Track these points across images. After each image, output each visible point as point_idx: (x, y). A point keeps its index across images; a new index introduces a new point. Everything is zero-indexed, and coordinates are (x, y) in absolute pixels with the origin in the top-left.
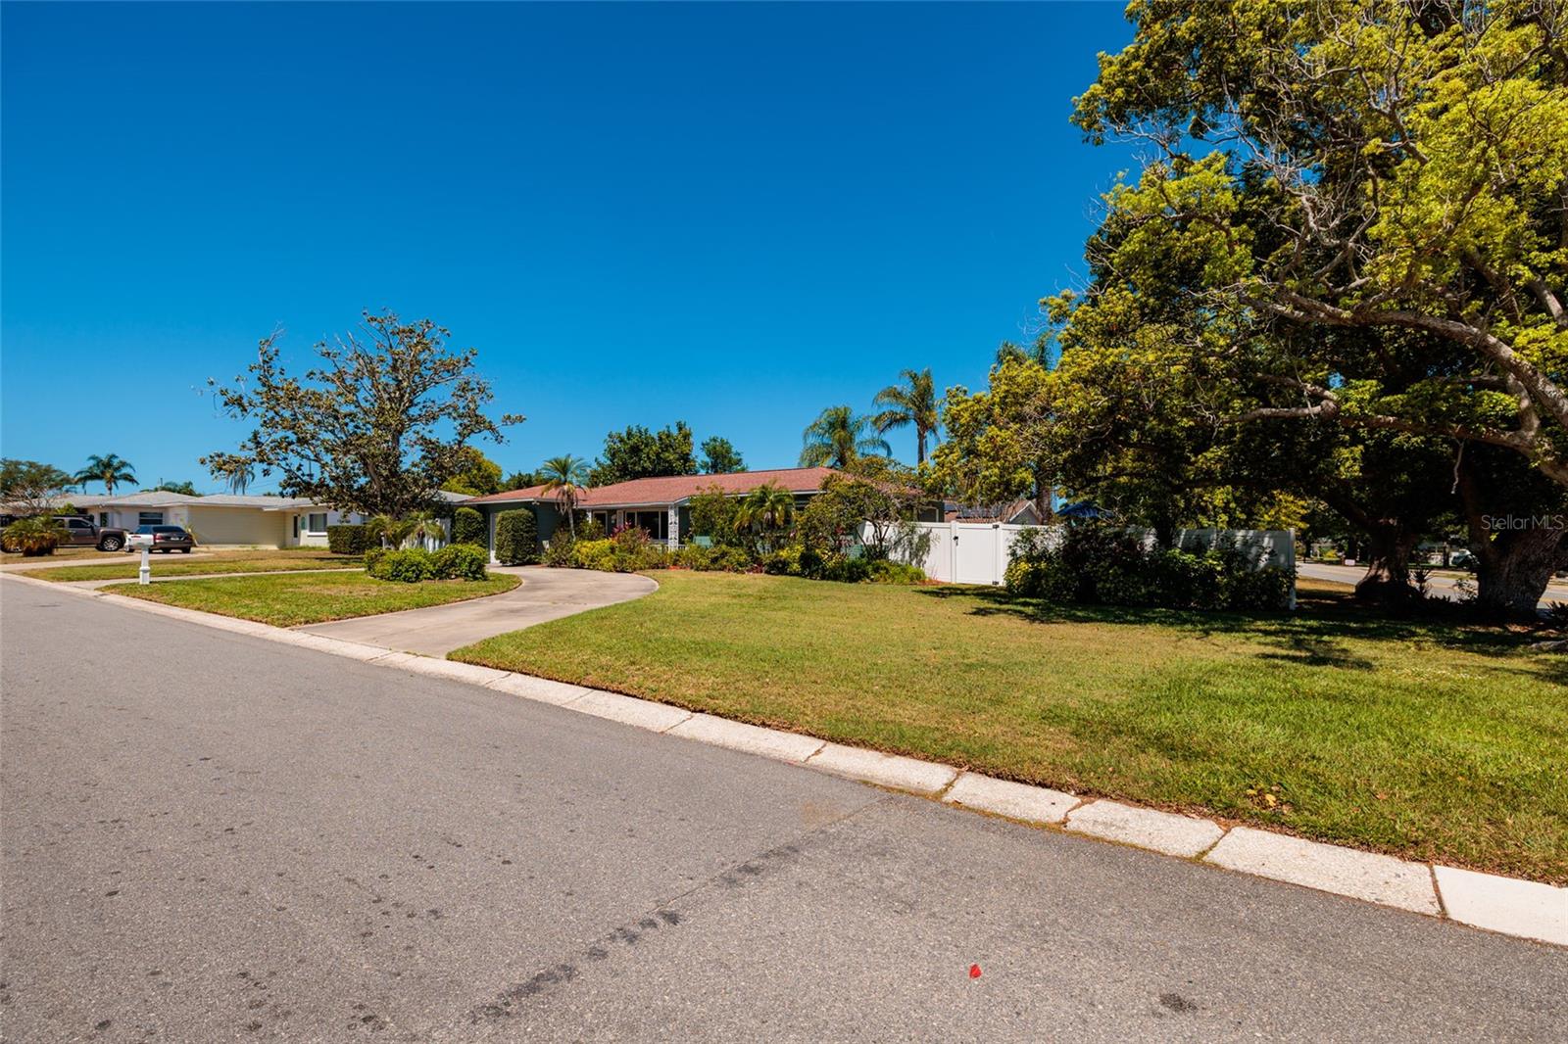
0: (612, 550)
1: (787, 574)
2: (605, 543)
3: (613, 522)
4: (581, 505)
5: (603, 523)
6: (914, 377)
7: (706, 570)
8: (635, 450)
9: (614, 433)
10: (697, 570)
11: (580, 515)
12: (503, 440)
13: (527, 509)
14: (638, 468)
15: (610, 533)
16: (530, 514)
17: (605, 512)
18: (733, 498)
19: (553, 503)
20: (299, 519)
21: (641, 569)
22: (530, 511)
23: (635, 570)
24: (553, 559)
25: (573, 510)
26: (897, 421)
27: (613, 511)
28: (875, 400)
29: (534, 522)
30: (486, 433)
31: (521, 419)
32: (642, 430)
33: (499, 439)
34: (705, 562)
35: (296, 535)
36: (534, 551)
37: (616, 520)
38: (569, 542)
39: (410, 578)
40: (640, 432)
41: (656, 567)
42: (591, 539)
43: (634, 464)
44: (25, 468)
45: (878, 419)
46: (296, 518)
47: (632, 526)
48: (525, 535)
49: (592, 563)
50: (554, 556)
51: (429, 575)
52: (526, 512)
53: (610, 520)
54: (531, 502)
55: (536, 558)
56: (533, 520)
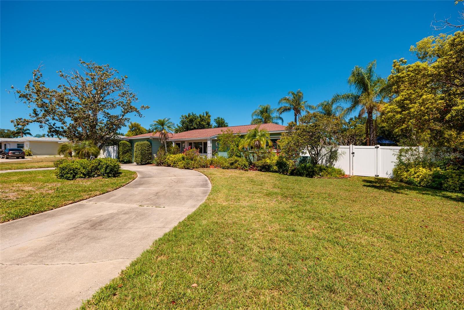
0: (183, 158)
1: (270, 171)
2: (180, 156)
3: (183, 146)
4: (170, 140)
5: (179, 147)
6: (293, 94)
7: (228, 169)
8: (191, 121)
9: (183, 115)
10: (223, 168)
11: (169, 144)
12: (142, 116)
13: (147, 141)
14: (192, 127)
15: (182, 151)
16: (149, 143)
17: (180, 142)
18: (237, 135)
19: (158, 139)
21: (197, 168)
22: (149, 142)
23: (194, 168)
24: (158, 162)
25: (166, 141)
26: (286, 110)
27: (183, 142)
28: (279, 103)
29: (150, 146)
30: (135, 113)
31: (148, 108)
32: (194, 114)
33: (140, 115)
34: (227, 164)
36: (151, 159)
37: (184, 146)
38: (165, 155)
39: (70, 177)
40: (193, 114)
41: (203, 167)
42: (174, 154)
43: (191, 126)
44: (6, 131)
45: (280, 109)
47: (191, 148)
48: (146, 152)
49: (174, 165)
50: (158, 161)
51: (82, 175)
52: (147, 142)
53: (182, 145)
54: (149, 138)
55: (151, 162)
56: (150, 145)
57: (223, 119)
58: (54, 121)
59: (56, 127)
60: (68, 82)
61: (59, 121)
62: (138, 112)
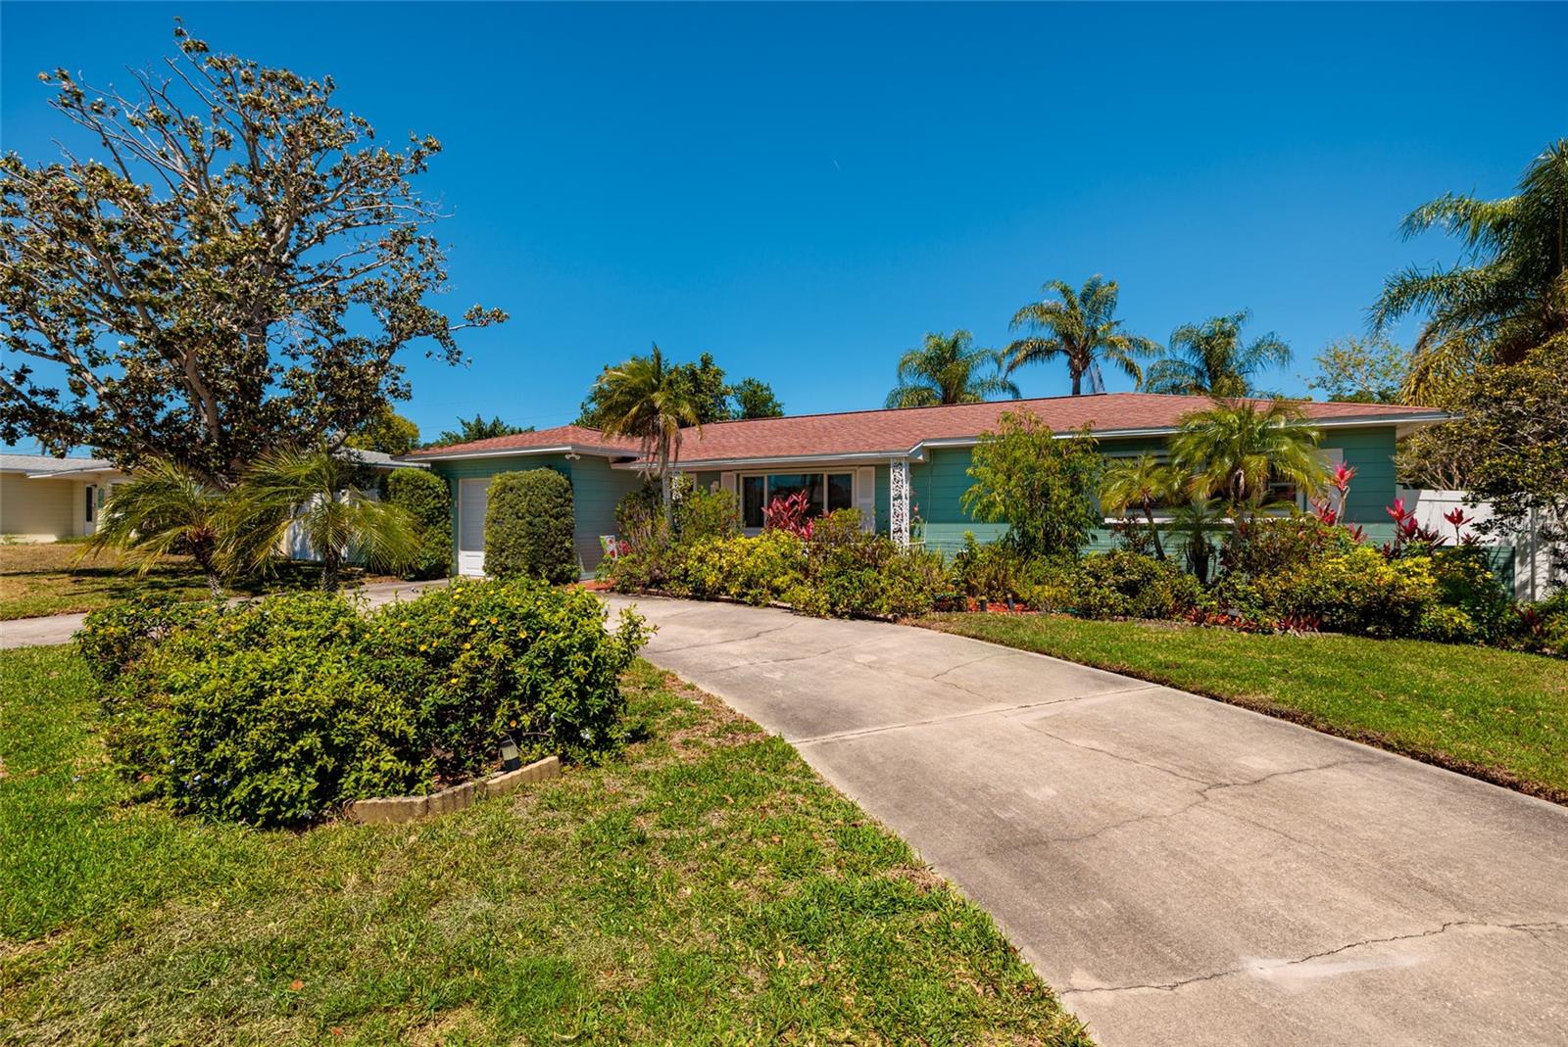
12: (461, 358)
13: (550, 467)
16: (561, 475)
20: (95, 492)
22: (561, 472)
23: (901, 613)
29: (568, 495)
30: (430, 342)
31: (498, 317)
33: (454, 355)
35: (89, 518)
36: (570, 555)
39: (290, 799)
46: (89, 491)
48: (552, 522)
52: (553, 474)
54: (562, 454)
55: (571, 571)
56: (566, 491)
57: (767, 389)
58: (21, 358)
59: (34, 392)
60: (106, 143)
61: (55, 357)
62: (443, 339)
